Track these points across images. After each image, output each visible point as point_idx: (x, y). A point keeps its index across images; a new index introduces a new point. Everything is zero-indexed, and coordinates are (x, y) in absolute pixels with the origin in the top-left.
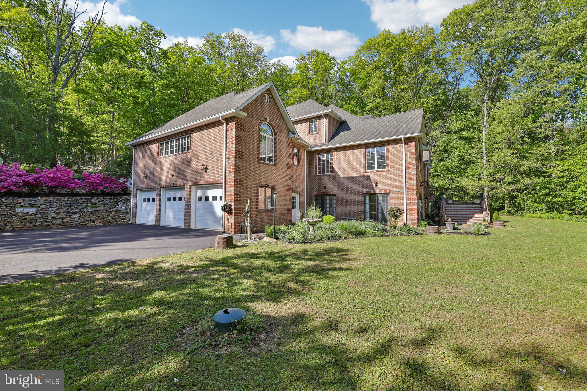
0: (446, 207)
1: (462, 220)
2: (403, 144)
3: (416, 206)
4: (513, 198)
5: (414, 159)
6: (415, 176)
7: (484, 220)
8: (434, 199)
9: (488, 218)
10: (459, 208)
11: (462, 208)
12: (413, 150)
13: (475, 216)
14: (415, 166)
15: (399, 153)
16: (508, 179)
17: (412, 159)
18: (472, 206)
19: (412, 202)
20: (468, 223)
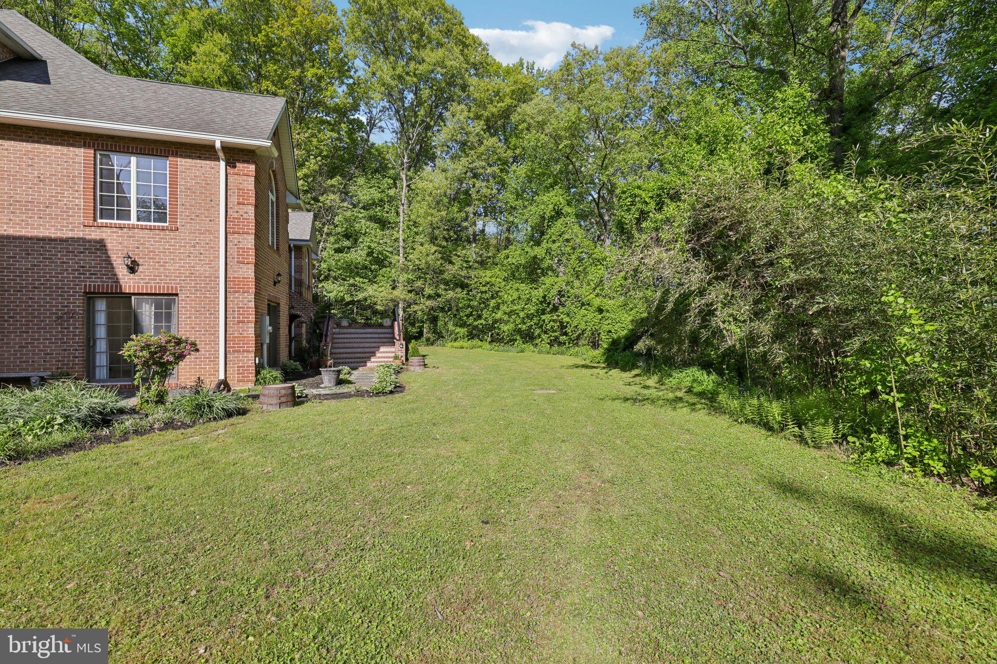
0: (334, 334)
1: (360, 358)
2: (222, 164)
3: (251, 331)
4: (434, 320)
5: (251, 210)
6: (252, 252)
7: (396, 358)
8: (313, 317)
9: (402, 353)
10: (357, 336)
11: (363, 336)
12: (249, 184)
13: (382, 349)
14: (252, 225)
15: (210, 184)
16: (428, 291)
17: (246, 208)
18: (379, 330)
19: (243, 322)
20: (369, 364)
